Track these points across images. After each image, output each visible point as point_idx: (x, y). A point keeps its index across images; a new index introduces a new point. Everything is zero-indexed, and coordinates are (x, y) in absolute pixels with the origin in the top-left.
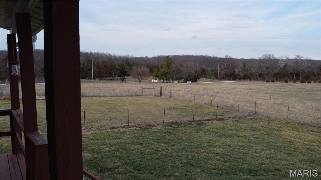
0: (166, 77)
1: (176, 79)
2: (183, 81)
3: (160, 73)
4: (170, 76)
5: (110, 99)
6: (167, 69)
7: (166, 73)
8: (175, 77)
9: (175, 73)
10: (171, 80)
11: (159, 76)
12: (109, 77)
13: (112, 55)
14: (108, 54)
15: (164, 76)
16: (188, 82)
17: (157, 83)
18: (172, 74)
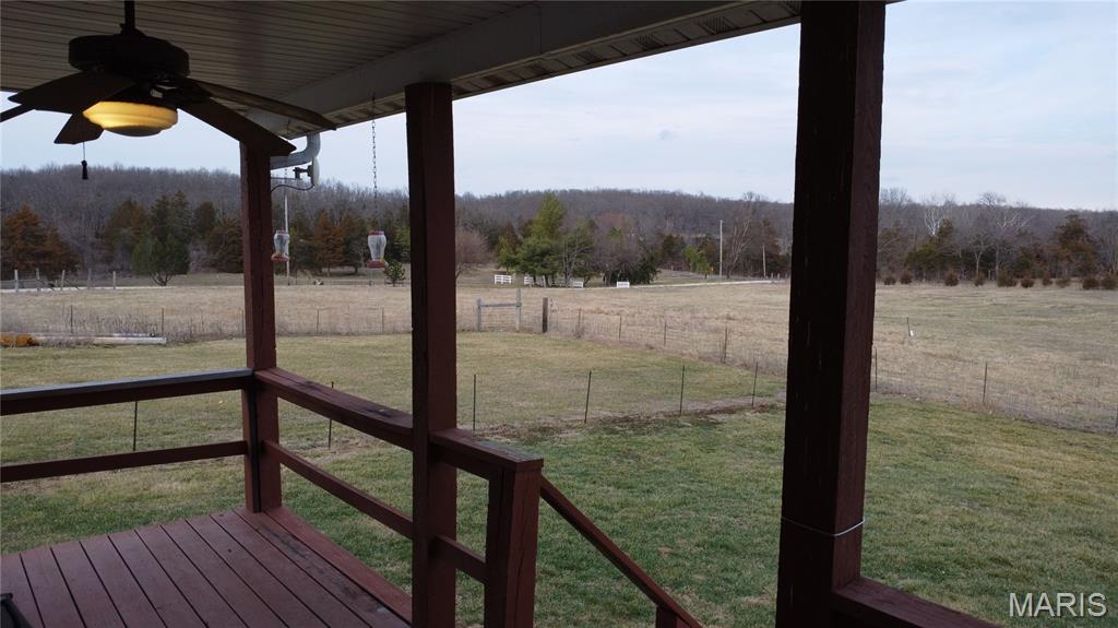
0: (544, 266)
1: (577, 274)
2: (601, 280)
3: (522, 253)
4: (556, 264)
5: (374, 341)
6: (547, 239)
7: (544, 253)
8: (573, 266)
9: (576, 254)
10: (560, 278)
11: (518, 264)
12: (341, 265)
13: (351, 188)
14: (333, 185)
15: (537, 261)
16: (620, 285)
17: (512, 285)
18: (564, 255)
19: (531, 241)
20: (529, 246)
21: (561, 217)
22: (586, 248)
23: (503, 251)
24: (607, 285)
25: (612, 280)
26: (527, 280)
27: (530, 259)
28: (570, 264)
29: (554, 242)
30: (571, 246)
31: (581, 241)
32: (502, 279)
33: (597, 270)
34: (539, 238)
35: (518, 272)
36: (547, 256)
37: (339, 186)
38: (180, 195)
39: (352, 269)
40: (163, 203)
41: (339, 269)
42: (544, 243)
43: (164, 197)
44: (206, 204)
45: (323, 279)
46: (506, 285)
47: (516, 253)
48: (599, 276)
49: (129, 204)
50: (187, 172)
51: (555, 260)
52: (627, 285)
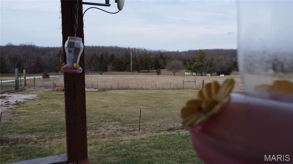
1: (209, 72)
3: (193, 66)
5: (153, 92)
7: (199, 66)
9: (208, 67)
10: (204, 73)
11: (192, 69)
12: (145, 70)
13: (148, 50)
14: (143, 49)
15: (197, 69)
16: (221, 75)
17: (190, 75)
18: (205, 67)
19: (195, 63)
20: (195, 65)
21: (204, 56)
22: (211, 65)
23: (188, 66)
24: (217, 75)
25: (219, 74)
26: (194, 74)
27: (195, 68)
28: (207, 69)
29: (202, 64)
30: (207, 64)
31: (210, 63)
32: (187, 73)
33: (214, 71)
34: (198, 62)
35: (192, 72)
37: (145, 49)
38: (107, 52)
39: (147, 71)
40: (102, 54)
41: (144, 71)
42: (199, 64)
43: (103, 53)
44: (113, 54)
45: (140, 73)
46: (188, 75)
47: (191, 67)
48: (215, 73)
49: (95, 55)
50: (108, 47)
51: (202, 68)
52: (223, 75)
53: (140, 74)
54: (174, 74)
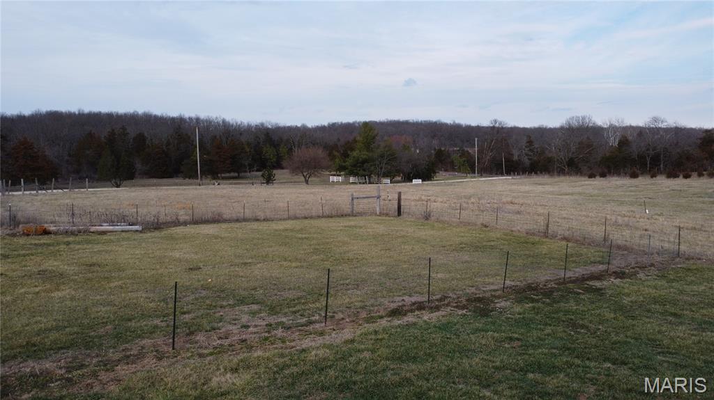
0: (364, 170)
1: (386, 175)
2: (400, 179)
3: (349, 162)
4: (372, 168)
6: (365, 152)
7: (365, 161)
8: (383, 170)
9: (385, 161)
10: (374, 177)
11: (347, 169)
12: (229, 172)
13: (231, 122)
14: (220, 120)
15: (360, 167)
16: (415, 181)
17: (343, 183)
18: (377, 163)
19: (355, 154)
20: (354, 157)
21: (374, 138)
22: (392, 158)
23: (337, 160)
24: (404, 182)
25: (408, 178)
26: (352, 179)
27: (354, 166)
28: (381, 168)
29: (370, 154)
30: (382, 156)
31: (388, 153)
32: (335, 179)
33: (398, 172)
34: (360, 151)
35: (345, 175)
36: (366, 164)
37: (224, 121)
38: (124, 128)
39: (236, 174)
40: (112, 133)
41: (228, 175)
42: (364, 155)
43: (113, 130)
44: (140, 134)
45: (219, 181)
46: (338, 183)
47: (345, 162)
48: (399, 176)
49: (90, 135)
50: (125, 114)
51: (371, 166)
52: (419, 181)
53: (219, 184)
54: (307, 182)
